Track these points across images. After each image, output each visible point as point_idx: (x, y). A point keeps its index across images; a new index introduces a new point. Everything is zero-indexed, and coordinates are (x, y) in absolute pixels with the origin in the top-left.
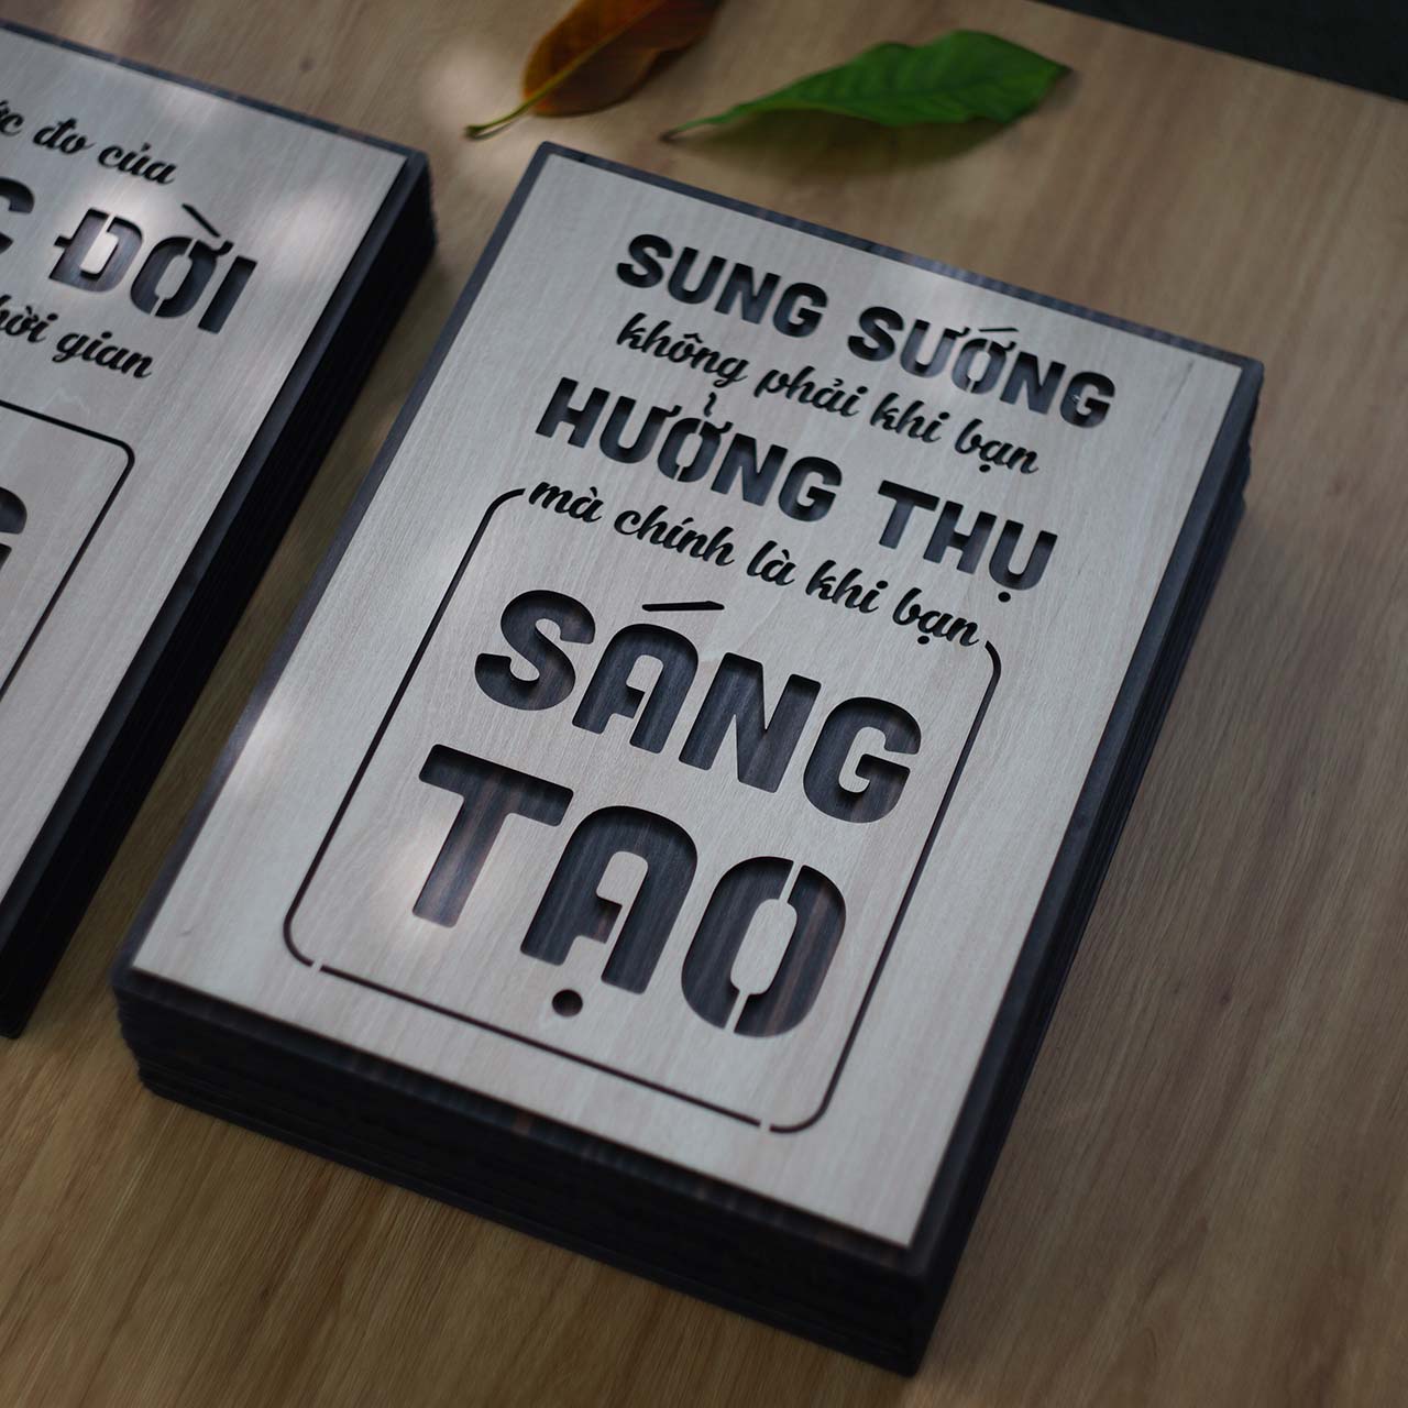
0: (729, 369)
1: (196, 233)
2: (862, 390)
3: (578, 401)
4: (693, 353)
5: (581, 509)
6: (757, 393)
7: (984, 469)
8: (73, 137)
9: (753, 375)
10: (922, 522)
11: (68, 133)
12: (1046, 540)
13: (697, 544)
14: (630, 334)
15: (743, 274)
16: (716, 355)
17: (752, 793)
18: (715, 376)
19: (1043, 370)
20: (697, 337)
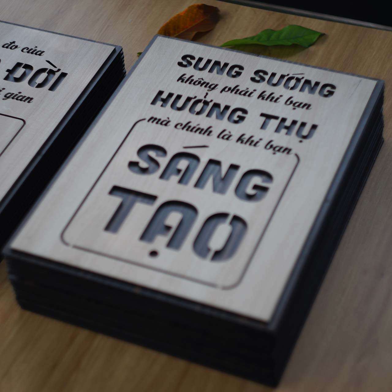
0: (212, 87)
1: (49, 67)
2: (255, 90)
3: (164, 96)
4: (201, 83)
5: (164, 123)
6: (221, 92)
7: (294, 109)
8: (15, 45)
9: (220, 88)
10: (274, 123)
11: (13, 44)
12: (314, 127)
13: (201, 131)
14: (181, 79)
15: (217, 63)
16: (208, 84)
17: (217, 196)
18: (207, 88)
19: (313, 84)
20: (202, 79)
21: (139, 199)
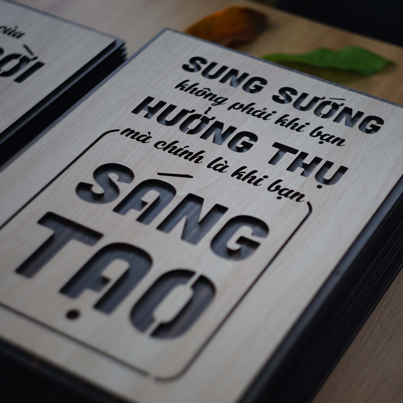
0: (220, 100)
1: (24, 53)
2: (274, 112)
3: (152, 104)
4: (206, 94)
5: (142, 139)
6: (229, 109)
7: (321, 143)
9: (229, 103)
10: (289, 158)
12: (343, 170)
13: (188, 155)
14: (181, 86)
15: (234, 72)
16: (215, 96)
17: (186, 245)
18: (213, 102)
19: (354, 113)
20: (209, 89)
21: (79, 235)
